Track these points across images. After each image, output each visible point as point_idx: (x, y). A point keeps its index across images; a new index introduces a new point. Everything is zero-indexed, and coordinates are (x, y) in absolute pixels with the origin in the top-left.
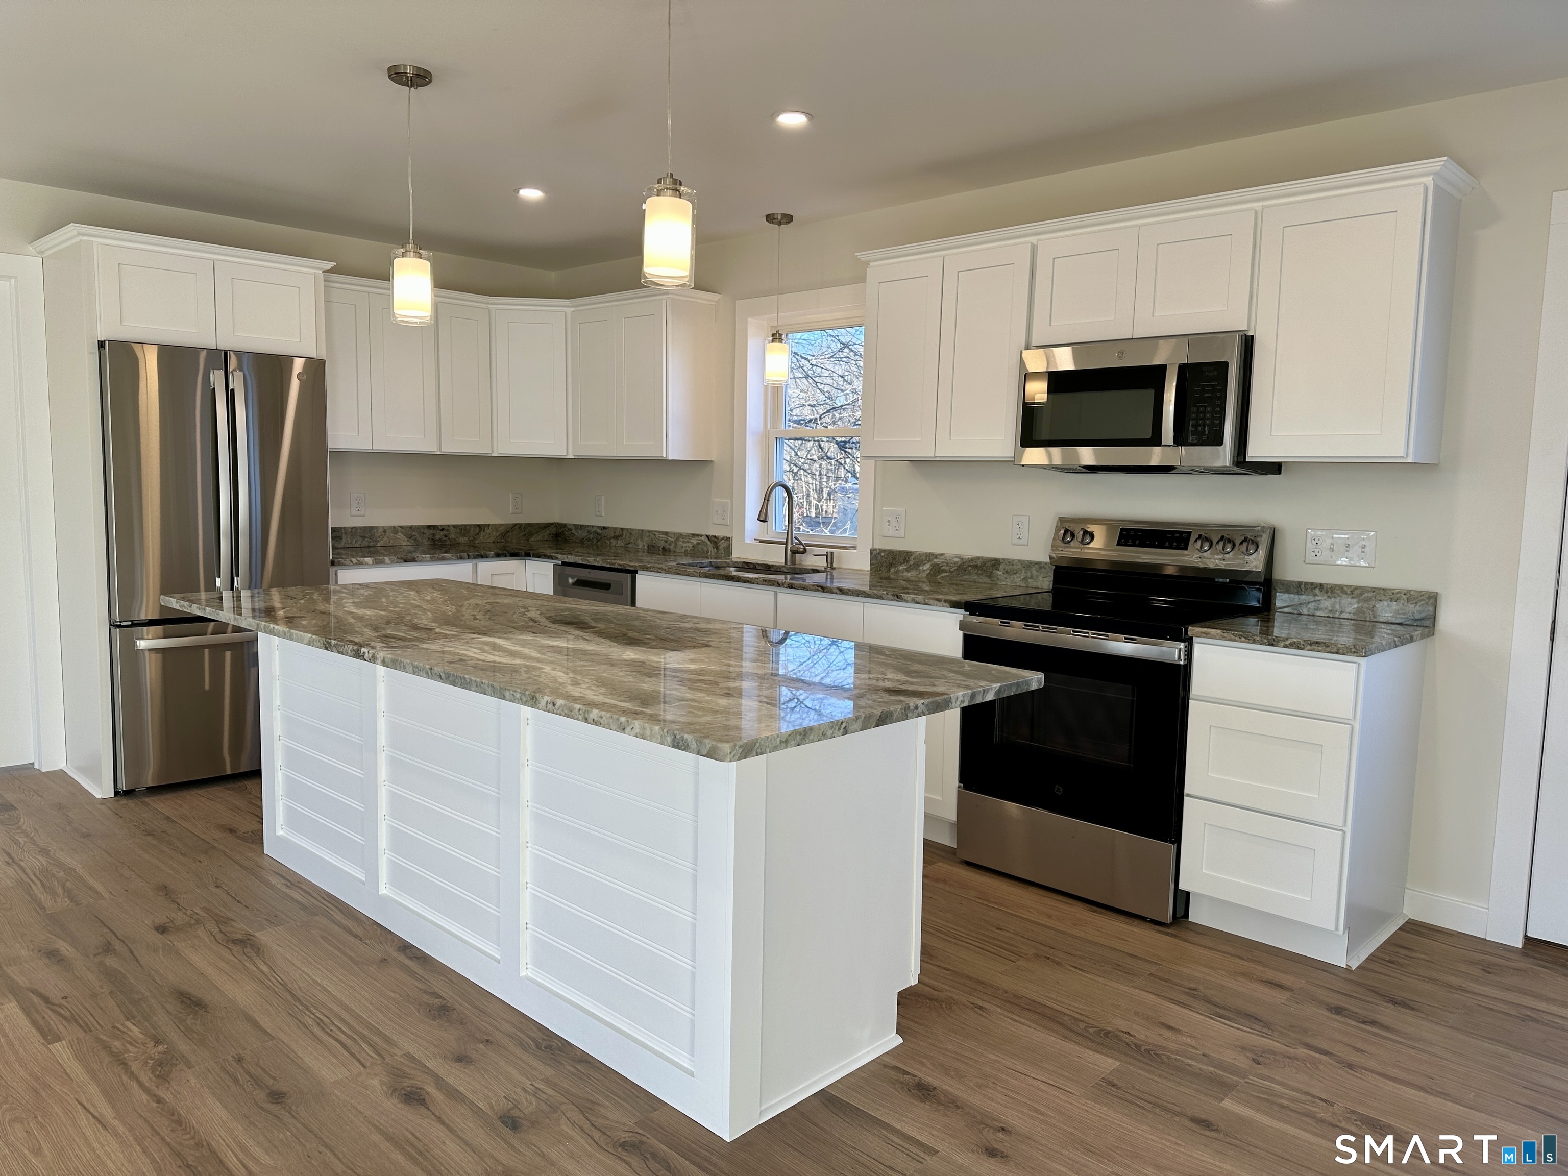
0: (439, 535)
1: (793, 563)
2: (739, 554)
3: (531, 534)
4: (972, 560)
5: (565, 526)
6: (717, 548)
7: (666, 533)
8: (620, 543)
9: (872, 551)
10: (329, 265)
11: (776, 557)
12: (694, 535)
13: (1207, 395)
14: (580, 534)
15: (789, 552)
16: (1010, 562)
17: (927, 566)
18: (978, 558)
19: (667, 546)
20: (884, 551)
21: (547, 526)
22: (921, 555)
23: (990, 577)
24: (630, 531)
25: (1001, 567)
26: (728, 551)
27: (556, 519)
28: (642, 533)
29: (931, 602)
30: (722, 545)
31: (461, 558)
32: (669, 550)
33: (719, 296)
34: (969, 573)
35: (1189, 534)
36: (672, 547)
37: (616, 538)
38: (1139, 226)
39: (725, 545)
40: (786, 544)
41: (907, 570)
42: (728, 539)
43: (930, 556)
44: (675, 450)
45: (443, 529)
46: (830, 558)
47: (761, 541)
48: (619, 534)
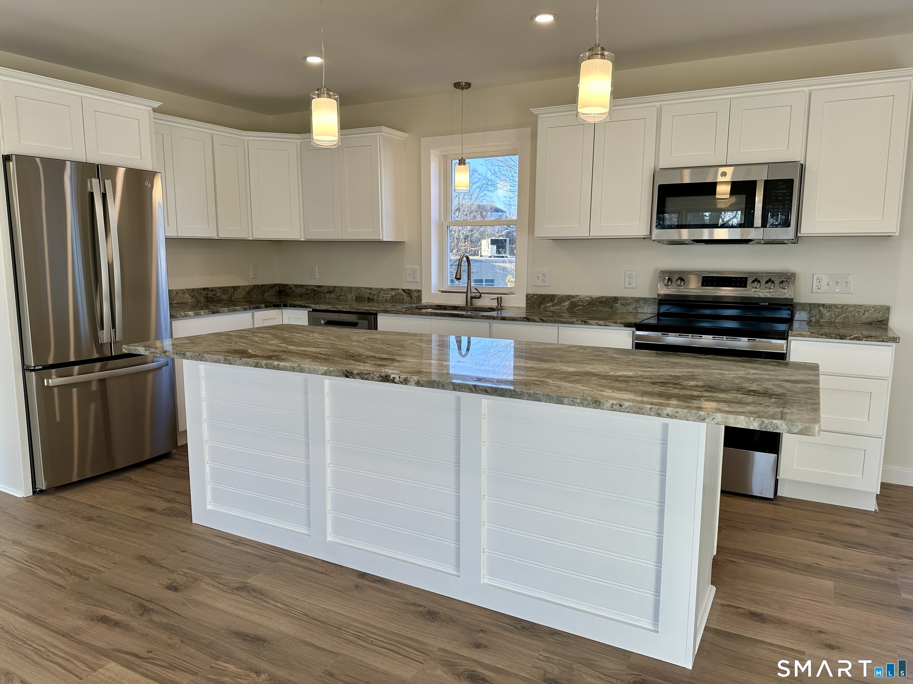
1: (471, 304)
2: (425, 300)
3: (264, 292)
4: (599, 298)
5: (287, 285)
6: (411, 297)
7: (370, 289)
8: (333, 296)
9: (527, 295)
10: (157, 104)
11: (459, 300)
12: (392, 289)
13: (779, 198)
14: (299, 291)
15: (469, 298)
16: (625, 299)
17: (567, 303)
18: (603, 297)
19: (371, 297)
20: (536, 295)
21: (274, 286)
22: (562, 296)
23: (611, 308)
24: (341, 288)
25: (619, 302)
26: (419, 298)
27: (279, 281)
28: (350, 289)
29: (610, 324)
30: (415, 295)
32: (373, 299)
33: (407, 135)
34: (597, 306)
35: (746, 279)
36: (375, 297)
37: (330, 292)
38: (731, 99)
39: (417, 295)
40: (467, 293)
41: (553, 306)
42: (419, 291)
43: (569, 297)
44: (387, 236)
45: (212, 290)
46: (499, 300)
47: (442, 292)
48: (332, 290)
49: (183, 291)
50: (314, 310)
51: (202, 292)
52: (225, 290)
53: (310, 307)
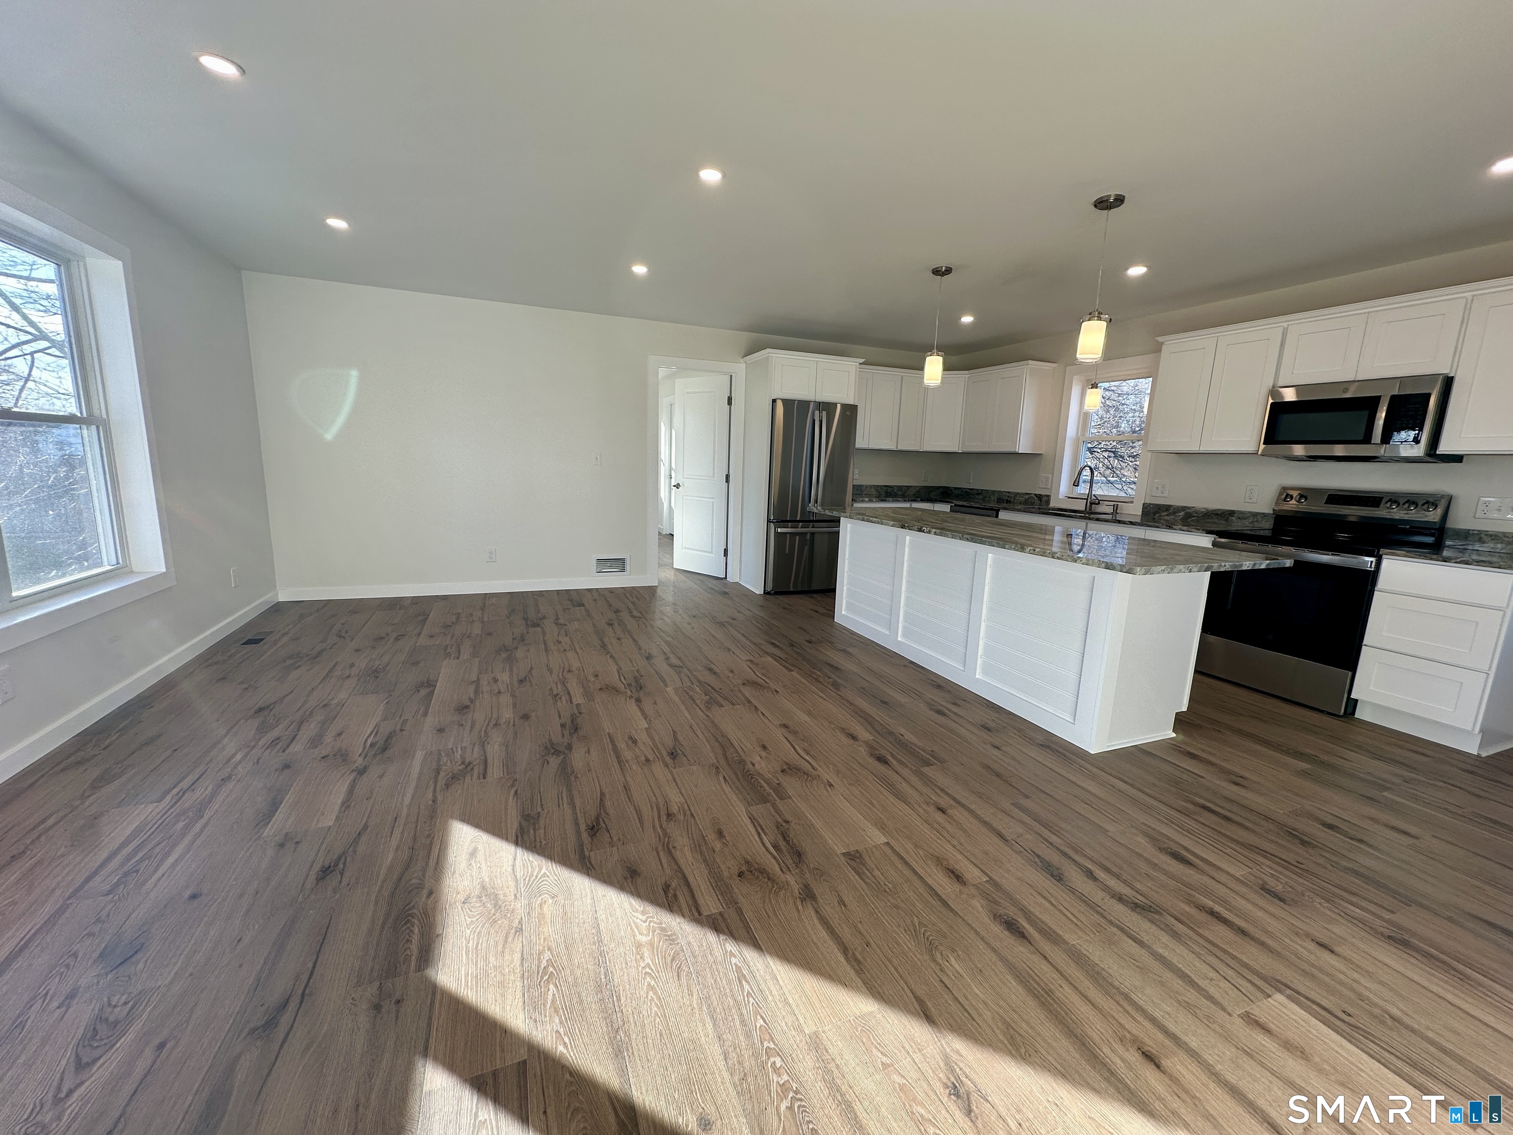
0: (889, 490)
1: (1090, 509)
2: (1052, 504)
3: (931, 492)
4: (1215, 510)
5: (949, 488)
6: (1041, 501)
7: (1009, 492)
8: (980, 497)
9: (1144, 504)
10: (862, 361)
11: (1081, 506)
12: (1026, 494)
13: (1411, 413)
14: (957, 492)
15: (1089, 504)
16: (1242, 513)
17: (1182, 514)
18: (1219, 510)
19: (1009, 499)
20: (1153, 504)
21: (940, 487)
22: (1178, 507)
23: (1226, 520)
24: (987, 491)
25: (1236, 515)
26: (1048, 502)
27: (944, 485)
28: (994, 492)
29: (1193, 530)
30: (1044, 499)
31: (905, 501)
32: (1010, 501)
33: (1055, 365)
34: (1212, 518)
35: (1382, 498)
36: (1012, 500)
37: (978, 494)
38: (1369, 313)
39: (1046, 499)
40: (1087, 499)
41: (1167, 515)
42: (1048, 496)
43: (1184, 508)
44: (1023, 447)
45: (891, 487)
46: (1116, 508)
47: (1069, 498)
48: (980, 492)
49: (871, 487)
50: (956, 505)
51: (884, 488)
52: (900, 488)
53: (952, 503)
